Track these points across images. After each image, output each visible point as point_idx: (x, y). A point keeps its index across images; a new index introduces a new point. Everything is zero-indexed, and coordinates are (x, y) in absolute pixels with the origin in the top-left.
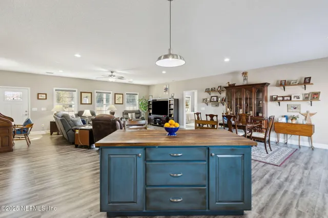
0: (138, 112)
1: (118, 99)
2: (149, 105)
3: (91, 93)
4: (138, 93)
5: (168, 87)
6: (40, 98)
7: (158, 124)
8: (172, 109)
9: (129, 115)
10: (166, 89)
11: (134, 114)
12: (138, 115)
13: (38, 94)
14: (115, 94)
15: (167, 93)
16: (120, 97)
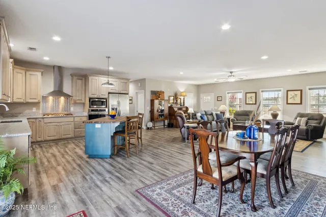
1: (293, 97)
3: (256, 93)
9: (298, 119)
11: (304, 119)
13: (218, 97)
14: (287, 91)
16: (296, 95)
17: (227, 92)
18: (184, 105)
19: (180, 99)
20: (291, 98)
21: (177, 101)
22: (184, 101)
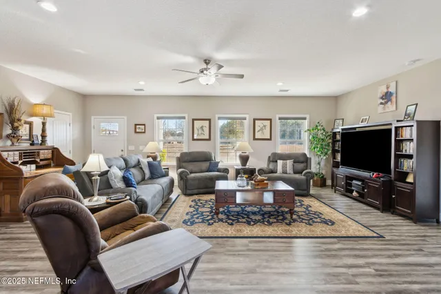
0: (302, 159)
1: (262, 129)
2: (334, 142)
3: (210, 120)
4: (308, 116)
5: (392, 90)
6: (138, 130)
7: (355, 194)
8: (410, 157)
9: (280, 163)
10: (387, 97)
11: (289, 163)
12: (300, 166)
13: (136, 125)
14: (254, 120)
15: (391, 107)
16: (265, 126)
17: (156, 116)
18: (43, 141)
19: (31, 124)
20: (259, 131)
21: (15, 129)
22: (44, 130)
